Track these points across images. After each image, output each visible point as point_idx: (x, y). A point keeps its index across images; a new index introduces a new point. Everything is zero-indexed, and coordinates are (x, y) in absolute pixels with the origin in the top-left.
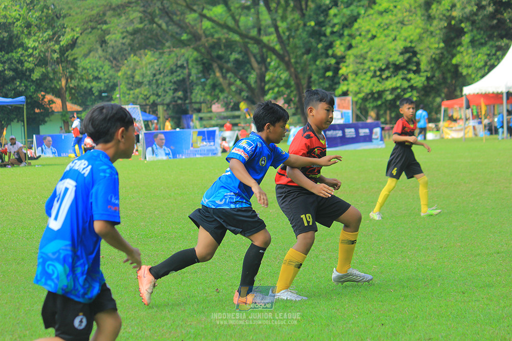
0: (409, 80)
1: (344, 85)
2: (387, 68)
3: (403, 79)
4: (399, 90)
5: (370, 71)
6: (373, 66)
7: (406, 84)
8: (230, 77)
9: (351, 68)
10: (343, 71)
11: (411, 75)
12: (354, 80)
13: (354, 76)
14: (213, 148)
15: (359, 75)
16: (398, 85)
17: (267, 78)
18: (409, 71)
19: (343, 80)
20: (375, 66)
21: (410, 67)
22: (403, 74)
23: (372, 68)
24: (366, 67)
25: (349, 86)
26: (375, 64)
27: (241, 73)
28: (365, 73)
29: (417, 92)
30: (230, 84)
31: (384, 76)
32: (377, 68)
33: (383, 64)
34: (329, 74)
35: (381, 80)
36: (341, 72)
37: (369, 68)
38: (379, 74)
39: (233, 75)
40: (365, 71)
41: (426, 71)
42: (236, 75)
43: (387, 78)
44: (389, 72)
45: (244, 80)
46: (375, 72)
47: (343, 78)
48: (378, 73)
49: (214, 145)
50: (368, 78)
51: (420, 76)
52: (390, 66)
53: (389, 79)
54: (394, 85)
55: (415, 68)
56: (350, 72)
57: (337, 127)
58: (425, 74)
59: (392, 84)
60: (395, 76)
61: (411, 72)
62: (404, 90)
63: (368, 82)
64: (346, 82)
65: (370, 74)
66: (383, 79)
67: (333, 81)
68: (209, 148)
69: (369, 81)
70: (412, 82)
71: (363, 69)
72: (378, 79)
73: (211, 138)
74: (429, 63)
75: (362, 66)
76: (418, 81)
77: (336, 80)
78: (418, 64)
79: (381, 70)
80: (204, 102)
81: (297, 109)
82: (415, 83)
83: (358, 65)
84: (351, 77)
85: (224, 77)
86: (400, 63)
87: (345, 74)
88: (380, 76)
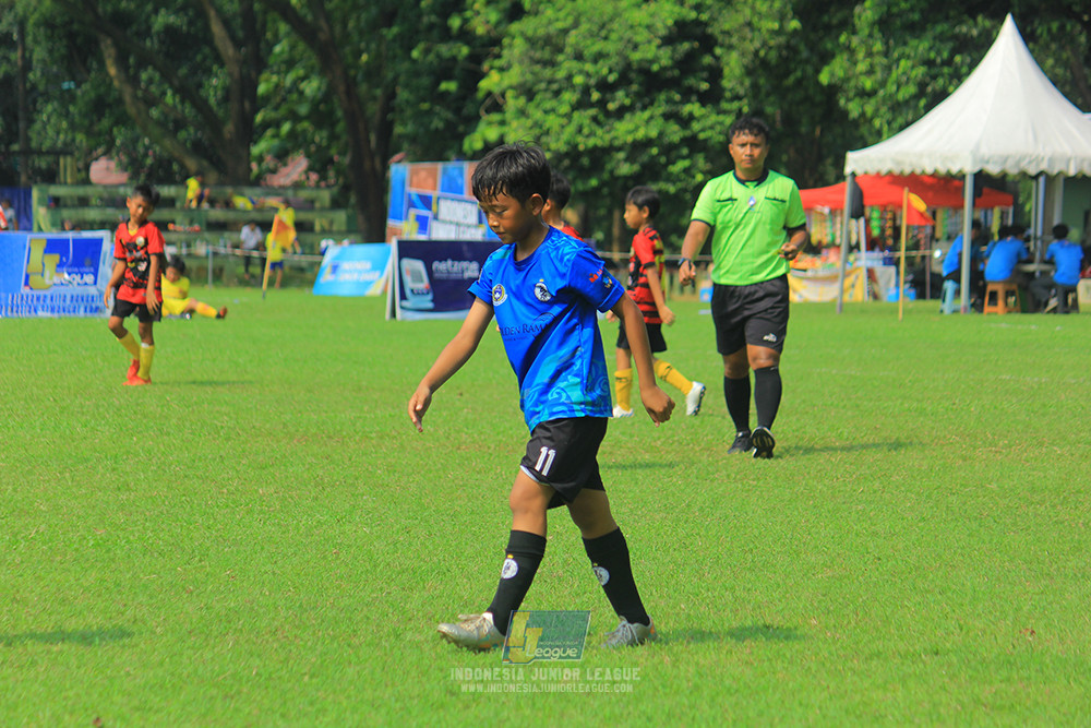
0: (685, 122)
1: (490, 123)
2: (624, 80)
3: (667, 117)
4: (655, 151)
5: (573, 87)
6: (581, 72)
7: (675, 133)
8: (150, 81)
9: (514, 76)
10: (491, 82)
11: (694, 108)
12: (522, 113)
13: (522, 101)
14: (92, 291)
15: (538, 97)
16: (653, 133)
17: (262, 89)
18: (688, 94)
19: (488, 111)
20: (588, 75)
21: (691, 81)
22: (669, 101)
23: (579, 80)
24: (561, 74)
25: (505, 129)
26: (589, 67)
27: (183, 71)
28: (557, 93)
29: (707, 159)
30: (150, 102)
31: (612, 106)
32: (593, 81)
33: (611, 71)
34: (449, 86)
35: (601, 117)
36: (484, 85)
37: (570, 77)
38: (598, 99)
39: (157, 76)
40: (555, 87)
41: (737, 98)
42: (166, 77)
43: (620, 113)
44: (627, 96)
45: (188, 93)
46: (586, 91)
47: (488, 102)
48: (595, 96)
49: (95, 283)
50: (564, 109)
51: (720, 112)
52: (633, 75)
53: (628, 116)
54: (640, 134)
55: (704, 86)
56: (511, 87)
57: (465, 248)
58: (735, 105)
59: (637, 129)
60: (644, 108)
61: (694, 98)
62: (670, 151)
63: (564, 121)
64: (495, 117)
65: (569, 97)
66: (608, 114)
67: (458, 111)
68: (80, 291)
69: (568, 116)
70: (696, 126)
71: (551, 82)
72: (592, 112)
73: (88, 261)
74: (749, 72)
75: (548, 73)
76: (712, 128)
77: (469, 109)
78: (715, 74)
79: (604, 86)
80: (66, 151)
81: (346, 189)
82: (703, 130)
83: (537, 68)
84: (513, 103)
85: (134, 81)
86: (664, 69)
87: (496, 90)
88: (602, 104)
